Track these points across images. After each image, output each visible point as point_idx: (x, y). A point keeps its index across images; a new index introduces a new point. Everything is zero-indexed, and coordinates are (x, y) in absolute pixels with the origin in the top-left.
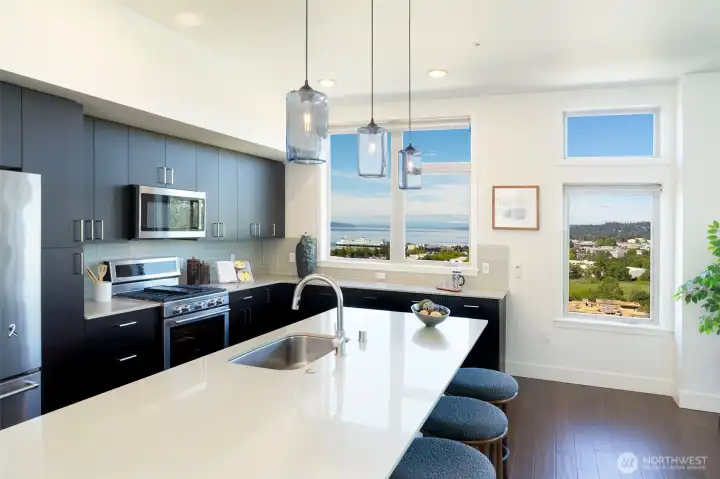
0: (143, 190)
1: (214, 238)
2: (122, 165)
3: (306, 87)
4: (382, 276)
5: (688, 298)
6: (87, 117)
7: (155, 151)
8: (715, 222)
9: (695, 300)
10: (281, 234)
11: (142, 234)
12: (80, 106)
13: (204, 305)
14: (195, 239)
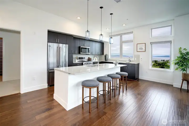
0: (81, 47)
1: (92, 54)
2: (79, 44)
3: (88, 31)
4: (118, 61)
5: (175, 64)
6: (74, 38)
7: (83, 42)
8: (180, 48)
9: (177, 64)
10: (103, 54)
11: (81, 53)
12: (73, 36)
13: (89, 63)
14: (89, 54)
